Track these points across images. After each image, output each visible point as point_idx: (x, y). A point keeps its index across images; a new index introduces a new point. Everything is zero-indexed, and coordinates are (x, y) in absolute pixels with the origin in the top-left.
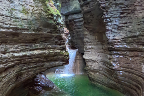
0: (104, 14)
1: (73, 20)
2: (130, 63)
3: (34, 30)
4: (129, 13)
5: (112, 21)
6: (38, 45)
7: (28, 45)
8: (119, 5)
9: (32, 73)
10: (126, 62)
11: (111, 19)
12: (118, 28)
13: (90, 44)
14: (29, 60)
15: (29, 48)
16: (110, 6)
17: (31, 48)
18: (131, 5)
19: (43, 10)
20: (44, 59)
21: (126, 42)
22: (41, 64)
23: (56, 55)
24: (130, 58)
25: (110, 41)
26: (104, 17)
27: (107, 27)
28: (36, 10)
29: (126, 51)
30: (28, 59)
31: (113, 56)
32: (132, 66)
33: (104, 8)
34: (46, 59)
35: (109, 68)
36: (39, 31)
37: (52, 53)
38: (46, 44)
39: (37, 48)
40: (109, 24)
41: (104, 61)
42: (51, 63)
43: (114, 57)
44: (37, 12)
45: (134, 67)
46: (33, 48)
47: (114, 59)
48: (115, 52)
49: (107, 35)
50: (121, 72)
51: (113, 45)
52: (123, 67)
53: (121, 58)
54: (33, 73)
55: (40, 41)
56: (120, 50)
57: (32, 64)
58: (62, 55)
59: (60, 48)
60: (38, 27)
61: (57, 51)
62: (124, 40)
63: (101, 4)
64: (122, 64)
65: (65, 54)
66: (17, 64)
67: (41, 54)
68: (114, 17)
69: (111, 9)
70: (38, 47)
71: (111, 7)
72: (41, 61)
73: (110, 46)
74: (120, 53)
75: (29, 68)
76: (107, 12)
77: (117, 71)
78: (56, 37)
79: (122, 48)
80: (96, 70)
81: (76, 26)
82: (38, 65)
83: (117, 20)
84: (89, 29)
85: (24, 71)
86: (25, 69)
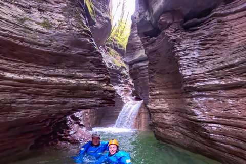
0: (176, 47)
1: (138, 68)
2: (231, 110)
3: (55, 48)
4: (214, 44)
5: (188, 54)
6: (60, 70)
7: (41, 68)
8: (196, 36)
9: (39, 111)
10: (222, 108)
11: (187, 52)
12: (198, 62)
13: (158, 88)
14: (38, 89)
15: (42, 72)
16: (183, 38)
17: (46, 73)
18: (216, 35)
19: (76, 25)
20: (68, 92)
21: (216, 76)
22: (61, 99)
23: (90, 87)
24: (230, 101)
25: (186, 77)
26: (175, 50)
27: (181, 62)
28: (64, 25)
29: (219, 89)
30: (36, 87)
31: (194, 99)
32: (236, 112)
33: (174, 41)
34: (73, 93)
35: (188, 119)
36: (65, 50)
37: (82, 84)
38: (76, 71)
39: (58, 74)
40: (183, 58)
41: (180, 109)
42: (81, 101)
43: (197, 101)
44: (66, 27)
45: (242, 115)
46: (50, 73)
47: (197, 103)
48: (197, 93)
49: (181, 71)
50: (215, 125)
51: (193, 83)
52: (216, 117)
53: (210, 101)
54: (42, 112)
55: (65, 66)
56: (206, 89)
57: (43, 97)
58: (100, 88)
59: (98, 78)
60: (63, 44)
61: (93, 82)
62: (212, 74)
63: (171, 37)
64: (214, 111)
65: (105, 87)
66: (7, 90)
67: (64, 84)
68: (191, 50)
69: (185, 41)
70: (61, 73)
71: (185, 39)
72: (62, 94)
73: (188, 85)
74: (207, 94)
75: (33, 103)
76: (179, 44)
77: (205, 124)
78: (91, 62)
79: (211, 86)
80: (166, 124)
81: (141, 74)
82: (56, 100)
83: (195, 53)
84: (155, 71)
85: (20, 105)
86: (25, 102)
